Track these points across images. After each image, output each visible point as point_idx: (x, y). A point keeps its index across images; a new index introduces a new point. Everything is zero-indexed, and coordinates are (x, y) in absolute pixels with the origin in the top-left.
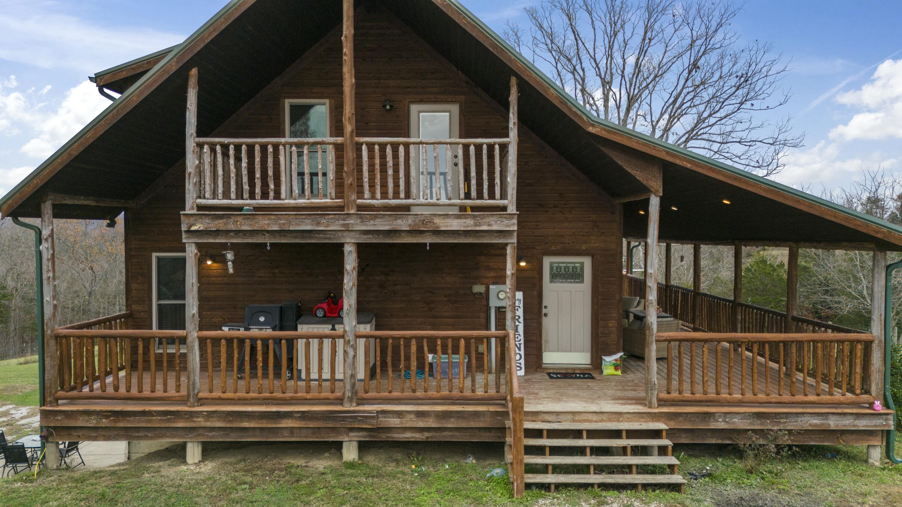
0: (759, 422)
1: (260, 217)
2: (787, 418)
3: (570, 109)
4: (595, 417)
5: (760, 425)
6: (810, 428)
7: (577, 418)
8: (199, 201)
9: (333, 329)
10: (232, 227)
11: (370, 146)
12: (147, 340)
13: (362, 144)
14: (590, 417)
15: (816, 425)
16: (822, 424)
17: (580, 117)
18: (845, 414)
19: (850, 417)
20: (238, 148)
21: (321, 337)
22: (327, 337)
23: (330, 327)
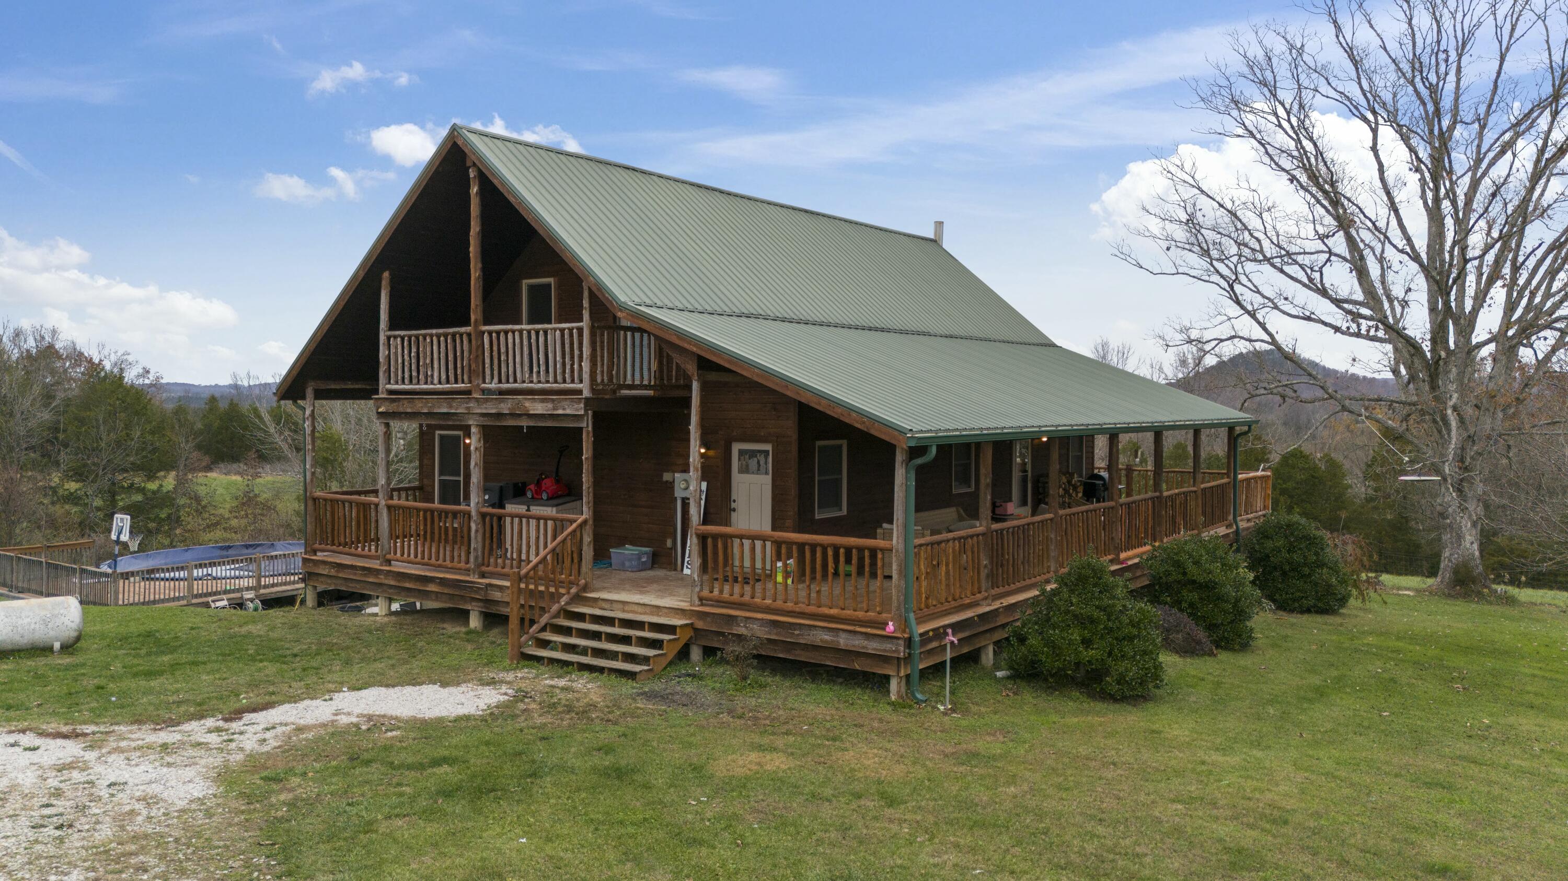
0: (775, 631)
1: (417, 401)
2: (800, 629)
3: (604, 295)
4: (640, 609)
5: (776, 634)
6: (820, 644)
7: (626, 608)
8: (388, 386)
9: (528, 510)
10: (401, 410)
11: (490, 333)
12: (432, 511)
13: (483, 333)
14: (636, 608)
15: (826, 641)
16: (832, 641)
17: (611, 302)
18: (855, 632)
19: (860, 637)
20: (410, 337)
21: (521, 517)
22: (524, 517)
23: (526, 508)
